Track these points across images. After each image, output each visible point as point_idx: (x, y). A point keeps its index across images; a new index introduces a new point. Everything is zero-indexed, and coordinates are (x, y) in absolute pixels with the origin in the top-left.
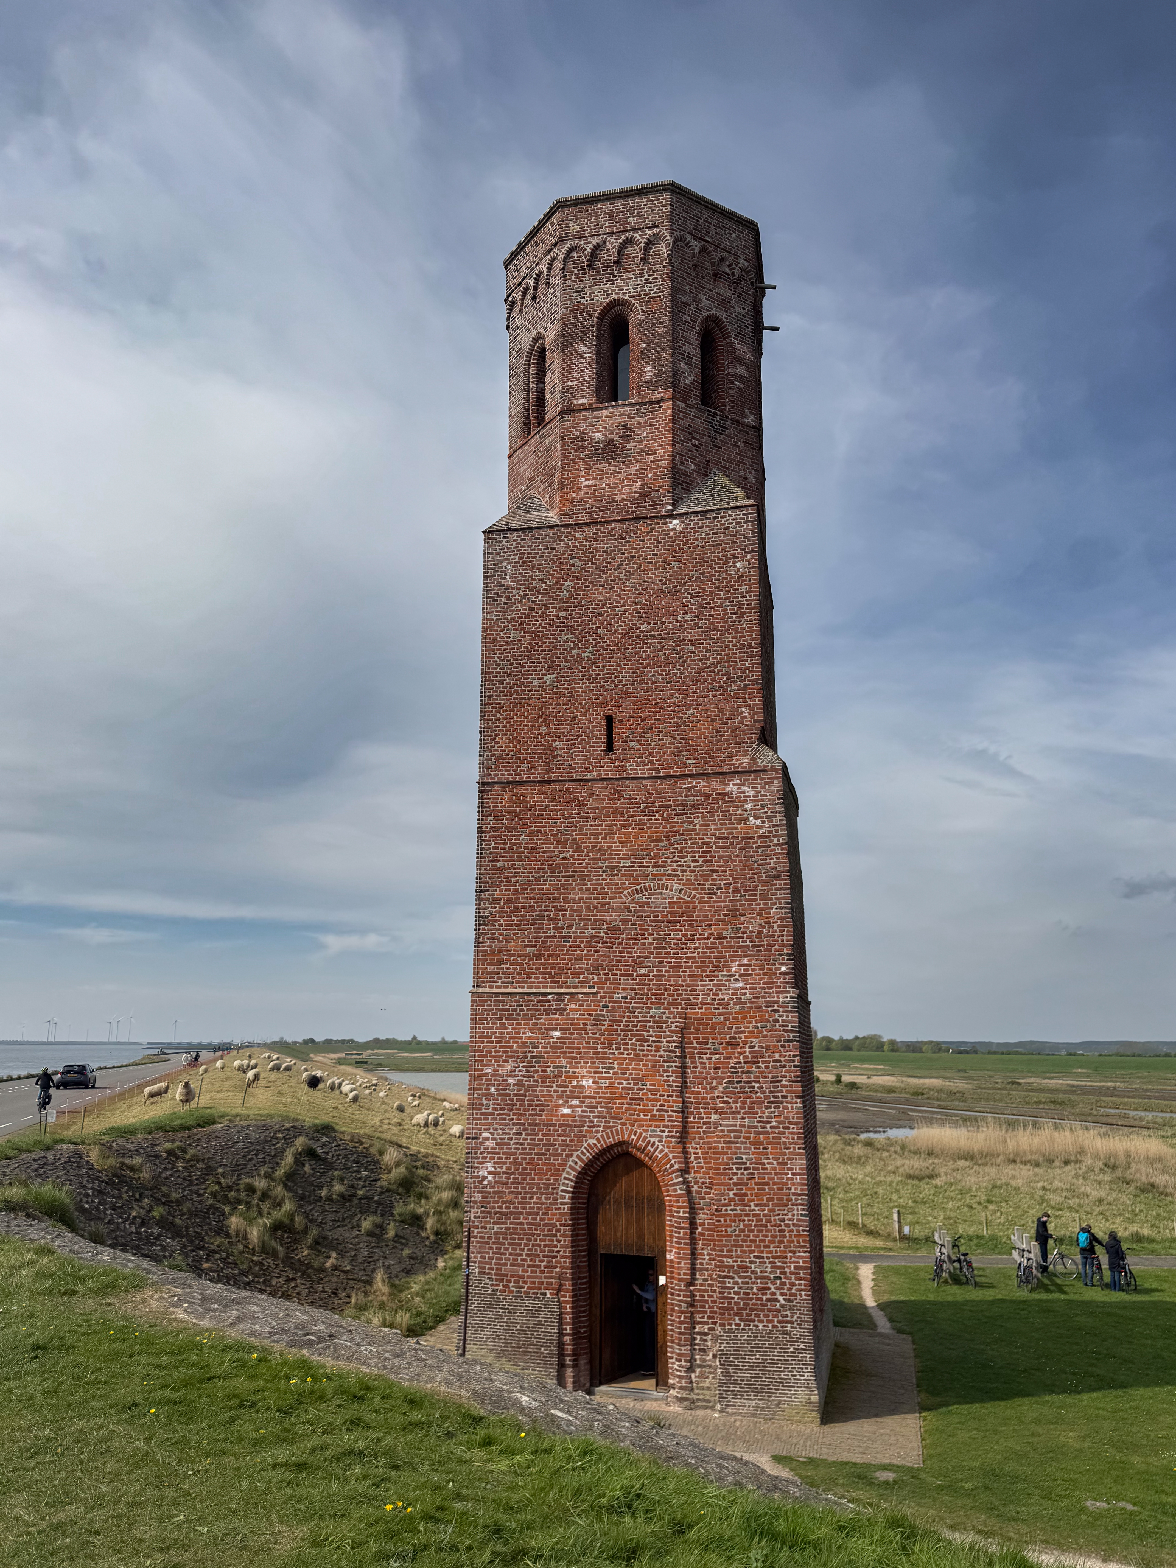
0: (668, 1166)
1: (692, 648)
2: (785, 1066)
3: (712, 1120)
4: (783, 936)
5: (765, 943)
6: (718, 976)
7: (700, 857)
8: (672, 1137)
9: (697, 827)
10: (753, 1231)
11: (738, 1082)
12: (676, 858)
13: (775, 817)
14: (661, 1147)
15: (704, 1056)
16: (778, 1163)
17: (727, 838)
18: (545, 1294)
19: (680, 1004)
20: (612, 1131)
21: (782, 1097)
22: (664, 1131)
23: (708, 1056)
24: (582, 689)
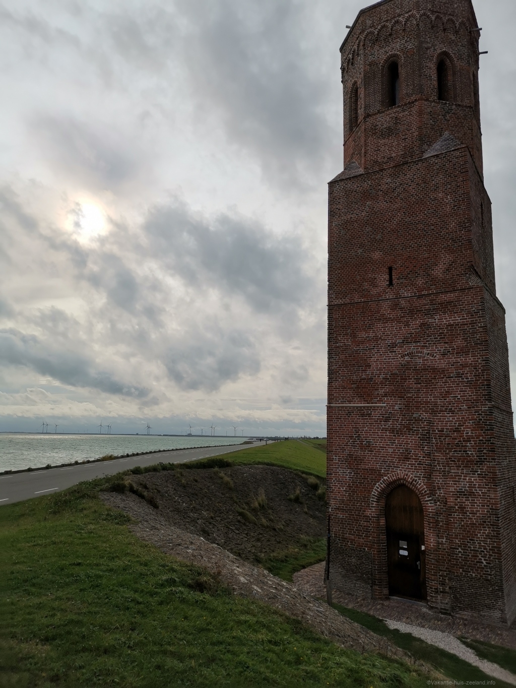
0: (423, 492)
1: (433, 227)
2: (485, 443)
3: (446, 470)
4: (484, 375)
5: (474, 379)
6: (449, 397)
7: (438, 336)
8: (425, 477)
9: (437, 321)
10: (469, 526)
11: (459, 451)
12: (426, 337)
13: (479, 312)
14: (420, 482)
15: (442, 438)
16: (482, 493)
17: (453, 325)
18: (365, 549)
19: (429, 411)
20: (395, 474)
21: (484, 459)
22: (421, 475)
23: (444, 438)
24: (377, 255)
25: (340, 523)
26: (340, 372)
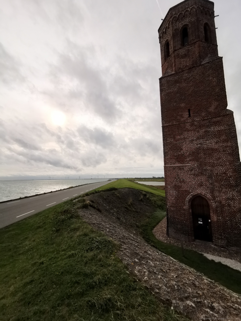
0: (210, 199)
1: (208, 92)
2: (239, 178)
3: (220, 189)
4: (236, 150)
5: (232, 152)
6: (220, 160)
7: (213, 135)
8: (211, 193)
9: (212, 129)
10: (232, 212)
11: (226, 182)
12: (207, 136)
13: (232, 124)
14: (208, 195)
15: (217, 177)
16: (238, 198)
17: (220, 130)
18: (184, 222)
19: (211, 166)
20: (196, 192)
21: (239, 184)
22: (209, 192)
23: (218, 176)
24: (183, 105)
25: (172, 212)
26: (169, 152)
